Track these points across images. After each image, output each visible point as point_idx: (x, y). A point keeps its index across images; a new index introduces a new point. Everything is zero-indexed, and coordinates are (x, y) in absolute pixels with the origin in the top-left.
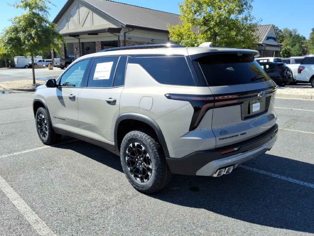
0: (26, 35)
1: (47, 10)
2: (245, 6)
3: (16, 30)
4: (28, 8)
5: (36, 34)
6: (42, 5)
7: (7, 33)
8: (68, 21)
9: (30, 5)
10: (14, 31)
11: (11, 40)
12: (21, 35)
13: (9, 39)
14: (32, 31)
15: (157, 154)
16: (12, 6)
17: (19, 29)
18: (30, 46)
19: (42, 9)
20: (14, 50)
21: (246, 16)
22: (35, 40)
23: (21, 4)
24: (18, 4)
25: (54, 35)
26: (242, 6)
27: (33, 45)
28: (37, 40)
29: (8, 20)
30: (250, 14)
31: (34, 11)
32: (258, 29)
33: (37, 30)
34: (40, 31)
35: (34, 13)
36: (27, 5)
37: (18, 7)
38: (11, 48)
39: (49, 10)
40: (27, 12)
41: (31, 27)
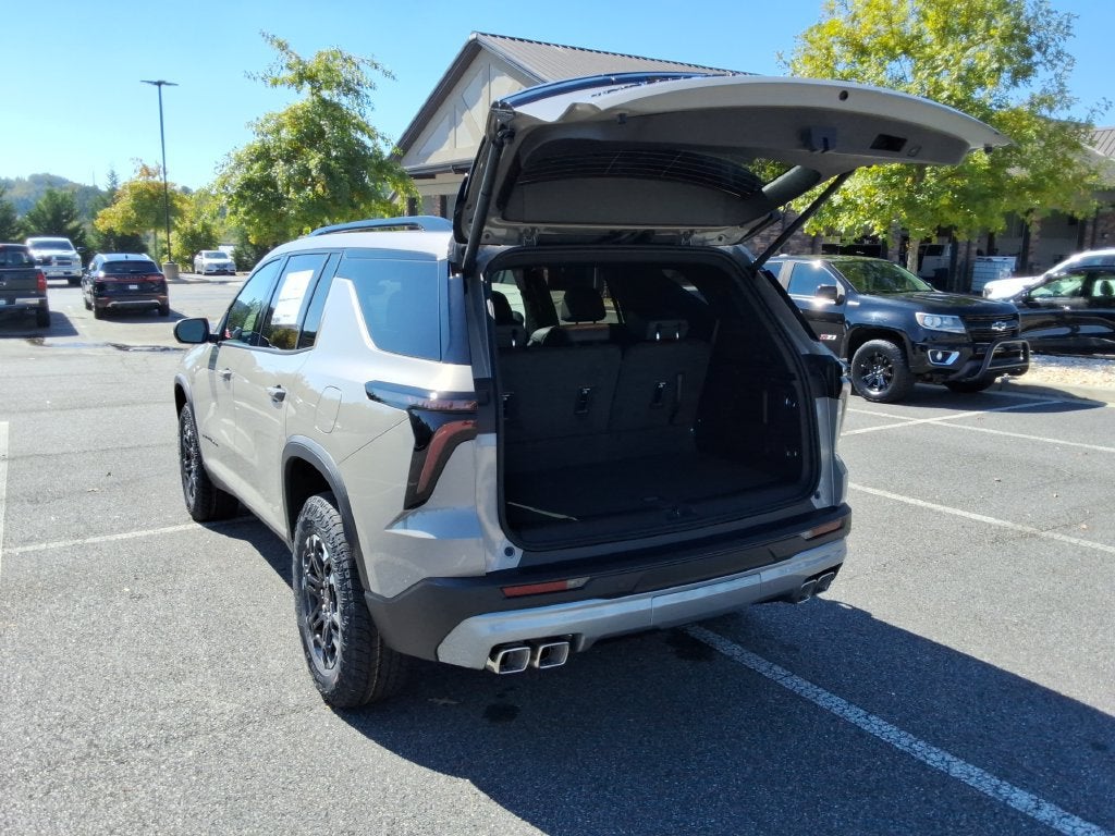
0: (292, 171)
1: (363, 91)
2: (1037, 57)
3: (264, 156)
4: (307, 87)
5: (325, 168)
6: (349, 77)
7: (240, 164)
8: (454, 123)
9: (312, 79)
10: (258, 159)
11: (249, 184)
12: (280, 171)
13: (246, 184)
14: (313, 158)
15: (348, 576)
16: (259, 80)
17: (273, 153)
18: (301, 204)
19: (348, 88)
20: (258, 216)
21: (1045, 90)
22: (319, 189)
23: (288, 74)
24: (275, 75)
25: (380, 171)
26: (1029, 54)
27: (311, 202)
28: (324, 187)
29: (250, 124)
30: (1062, 84)
31: (325, 94)
32: (1095, 139)
33: (328, 154)
34: (336, 158)
35: (324, 103)
36: (304, 77)
37: (275, 83)
38: (247, 213)
39: (369, 92)
40: (303, 98)
41: (312, 145)
